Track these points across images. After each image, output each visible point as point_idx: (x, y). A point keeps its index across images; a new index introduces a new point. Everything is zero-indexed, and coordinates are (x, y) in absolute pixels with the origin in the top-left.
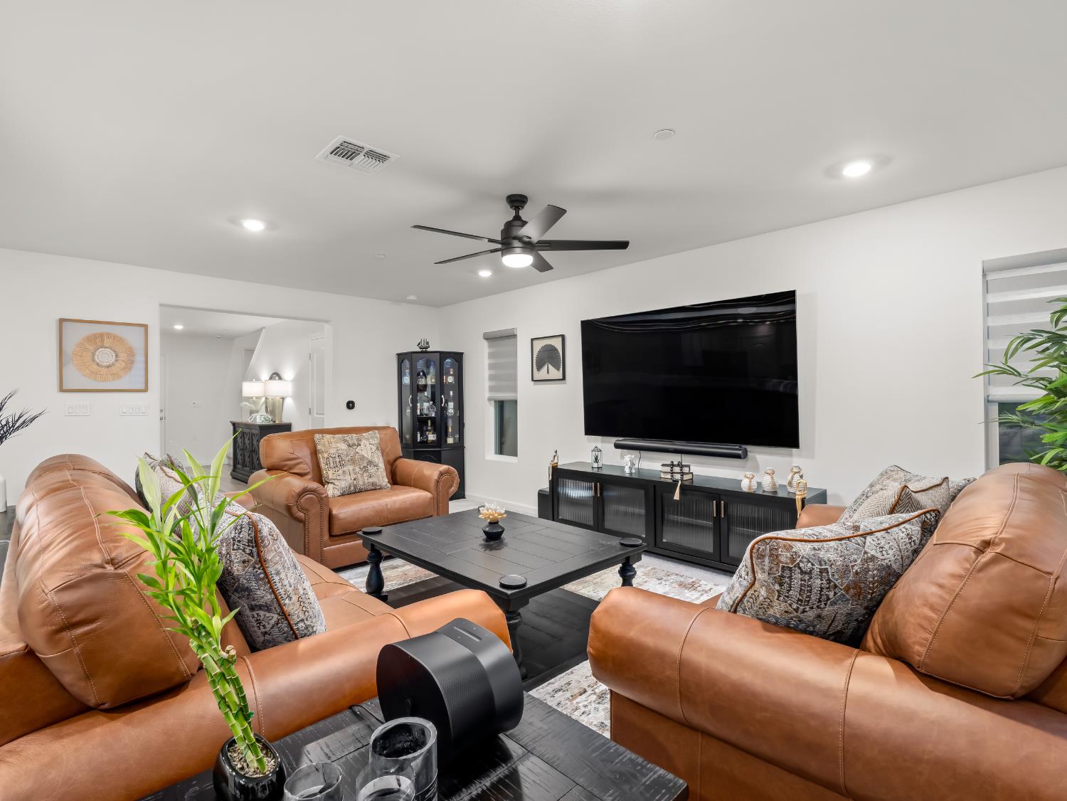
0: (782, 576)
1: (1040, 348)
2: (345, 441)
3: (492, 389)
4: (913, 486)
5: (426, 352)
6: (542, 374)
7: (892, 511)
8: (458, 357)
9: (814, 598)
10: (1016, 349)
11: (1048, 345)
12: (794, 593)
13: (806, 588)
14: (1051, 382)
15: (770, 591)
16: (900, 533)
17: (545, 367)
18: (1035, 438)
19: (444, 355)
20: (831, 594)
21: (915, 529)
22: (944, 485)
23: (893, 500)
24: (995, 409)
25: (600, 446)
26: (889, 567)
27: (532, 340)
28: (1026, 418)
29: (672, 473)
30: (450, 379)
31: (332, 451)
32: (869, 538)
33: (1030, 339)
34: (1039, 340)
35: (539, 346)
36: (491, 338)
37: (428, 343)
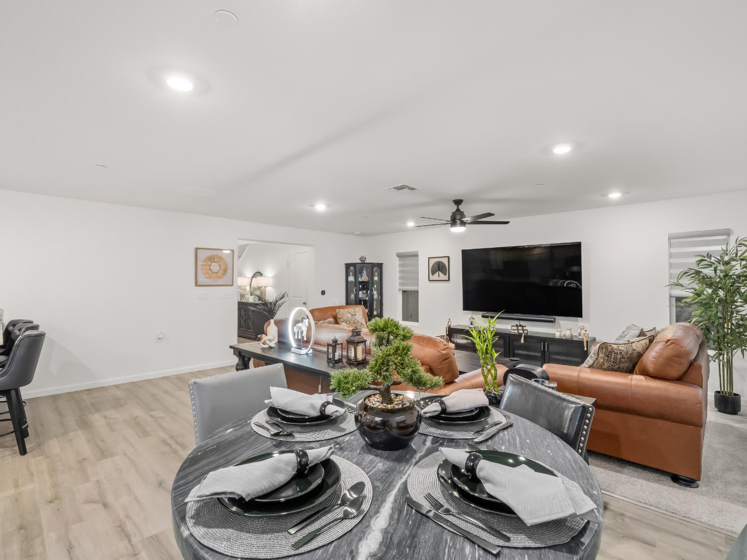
0: (609, 354)
1: (692, 276)
2: (350, 313)
3: (401, 284)
4: (644, 330)
5: (364, 263)
6: (436, 277)
7: (638, 336)
8: (380, 266)
9: (618, 361)
10: (681, 277)
11: (694, 275)
12: (612, 360)
13: (615, 358)
14: (695, 290)
15: (604, 359)
16: (643, 342)
17: (437, 273)
18: (690, 314)
19: (373, 265)
20: (623, 360)
21: (647, 341)
22: (654, 330)
23: (638, 334)
24: (674, 300)
25: (474, 317)
26: (640, 352)
27: (429, 258)
28: (686, 305)
29: (518, 330)
30: (376, 278)
31: (345, 318)
32: (633, 344)
33: (687, 273)
34: (691, 272)
35: (433, 262)
36: (401, 256)
37: (365, 258)
